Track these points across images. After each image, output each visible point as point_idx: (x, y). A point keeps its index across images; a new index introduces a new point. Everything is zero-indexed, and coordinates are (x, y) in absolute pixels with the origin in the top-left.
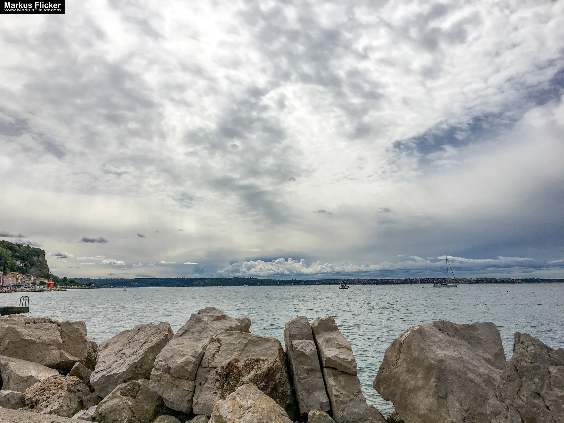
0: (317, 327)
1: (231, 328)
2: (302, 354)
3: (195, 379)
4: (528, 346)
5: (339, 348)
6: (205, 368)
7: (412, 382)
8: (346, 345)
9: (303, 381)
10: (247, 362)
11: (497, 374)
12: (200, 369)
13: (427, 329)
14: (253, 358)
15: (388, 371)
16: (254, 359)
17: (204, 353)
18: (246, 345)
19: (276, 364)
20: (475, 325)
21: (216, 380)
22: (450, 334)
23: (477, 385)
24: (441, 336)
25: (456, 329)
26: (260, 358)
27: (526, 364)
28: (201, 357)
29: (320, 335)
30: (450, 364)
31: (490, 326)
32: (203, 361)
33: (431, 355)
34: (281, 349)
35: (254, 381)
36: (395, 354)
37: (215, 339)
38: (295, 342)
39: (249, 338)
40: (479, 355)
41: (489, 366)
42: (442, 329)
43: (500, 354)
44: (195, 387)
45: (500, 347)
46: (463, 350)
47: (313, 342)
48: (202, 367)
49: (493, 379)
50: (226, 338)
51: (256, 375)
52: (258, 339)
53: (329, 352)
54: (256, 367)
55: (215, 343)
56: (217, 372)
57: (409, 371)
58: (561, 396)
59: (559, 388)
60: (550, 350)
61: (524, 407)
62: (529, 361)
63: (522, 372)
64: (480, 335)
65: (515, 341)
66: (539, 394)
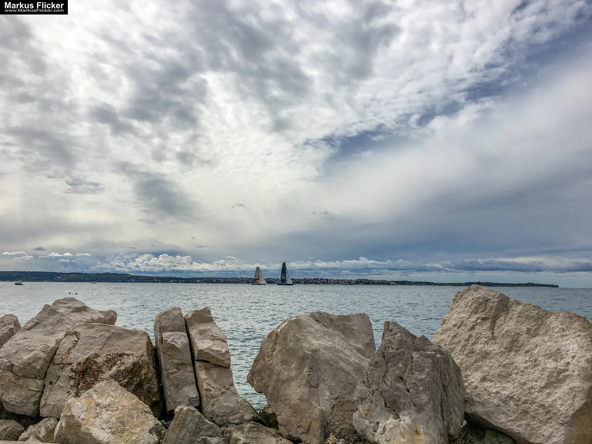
0: (191, 319)
1: (93, 320)
2: (173, 347)
3: (45, 377)
4: (396, 334)
5: (213, 340)
6: (58, 364)
7: (286, 373)
8: (221, 336)
9: (172, 377)
10: (109, 357)
11: (366, 363)
12: (51, 366)
13: (303, 319)
14: (116, 352)
15: (263, 363)
16: (117, 354)
17: (58, 348)
18: (109, 338)
19: (143, 358)
20: (349, 316)
21: (70, 377)
22: (326, 324)
23: (348, 373)
24: (317, 326)
25: (331, 320)
26: (125, 352)
27: (392, 350)
28: (53, 353)
29: (193, 327)
30: (323, 353)
31: (364, 317)
32: (56, 357)
33: (305, 345)
34: (149, 343)
35: (115, 377)
36: (271, 345)
37: (72, 333)
38: (165, 335)
39: (113, 331)
40: (351, 345)
41: (360, 355)
42: (319, 319)
43: (370, 344)
44: (44, 386)
45: (372, 337)
46: (337, 340)
47: (185, 334)
48: (54, 364)
49: (363, 367)
50: (86, 331)
51: (118, 371)
52: (124, 332)
53: (202, 345)
54: (119, 362)
55: (72, 337)
56: (71, 369)
57: (283, 362)
58: (421, 379)
59: (419, 371)
60: (414, 337)
61: (387, 391)
62: (396, 347)
63: (389, 358)
64: (354, 326)
65: (385, 329)
66: (402, 378)
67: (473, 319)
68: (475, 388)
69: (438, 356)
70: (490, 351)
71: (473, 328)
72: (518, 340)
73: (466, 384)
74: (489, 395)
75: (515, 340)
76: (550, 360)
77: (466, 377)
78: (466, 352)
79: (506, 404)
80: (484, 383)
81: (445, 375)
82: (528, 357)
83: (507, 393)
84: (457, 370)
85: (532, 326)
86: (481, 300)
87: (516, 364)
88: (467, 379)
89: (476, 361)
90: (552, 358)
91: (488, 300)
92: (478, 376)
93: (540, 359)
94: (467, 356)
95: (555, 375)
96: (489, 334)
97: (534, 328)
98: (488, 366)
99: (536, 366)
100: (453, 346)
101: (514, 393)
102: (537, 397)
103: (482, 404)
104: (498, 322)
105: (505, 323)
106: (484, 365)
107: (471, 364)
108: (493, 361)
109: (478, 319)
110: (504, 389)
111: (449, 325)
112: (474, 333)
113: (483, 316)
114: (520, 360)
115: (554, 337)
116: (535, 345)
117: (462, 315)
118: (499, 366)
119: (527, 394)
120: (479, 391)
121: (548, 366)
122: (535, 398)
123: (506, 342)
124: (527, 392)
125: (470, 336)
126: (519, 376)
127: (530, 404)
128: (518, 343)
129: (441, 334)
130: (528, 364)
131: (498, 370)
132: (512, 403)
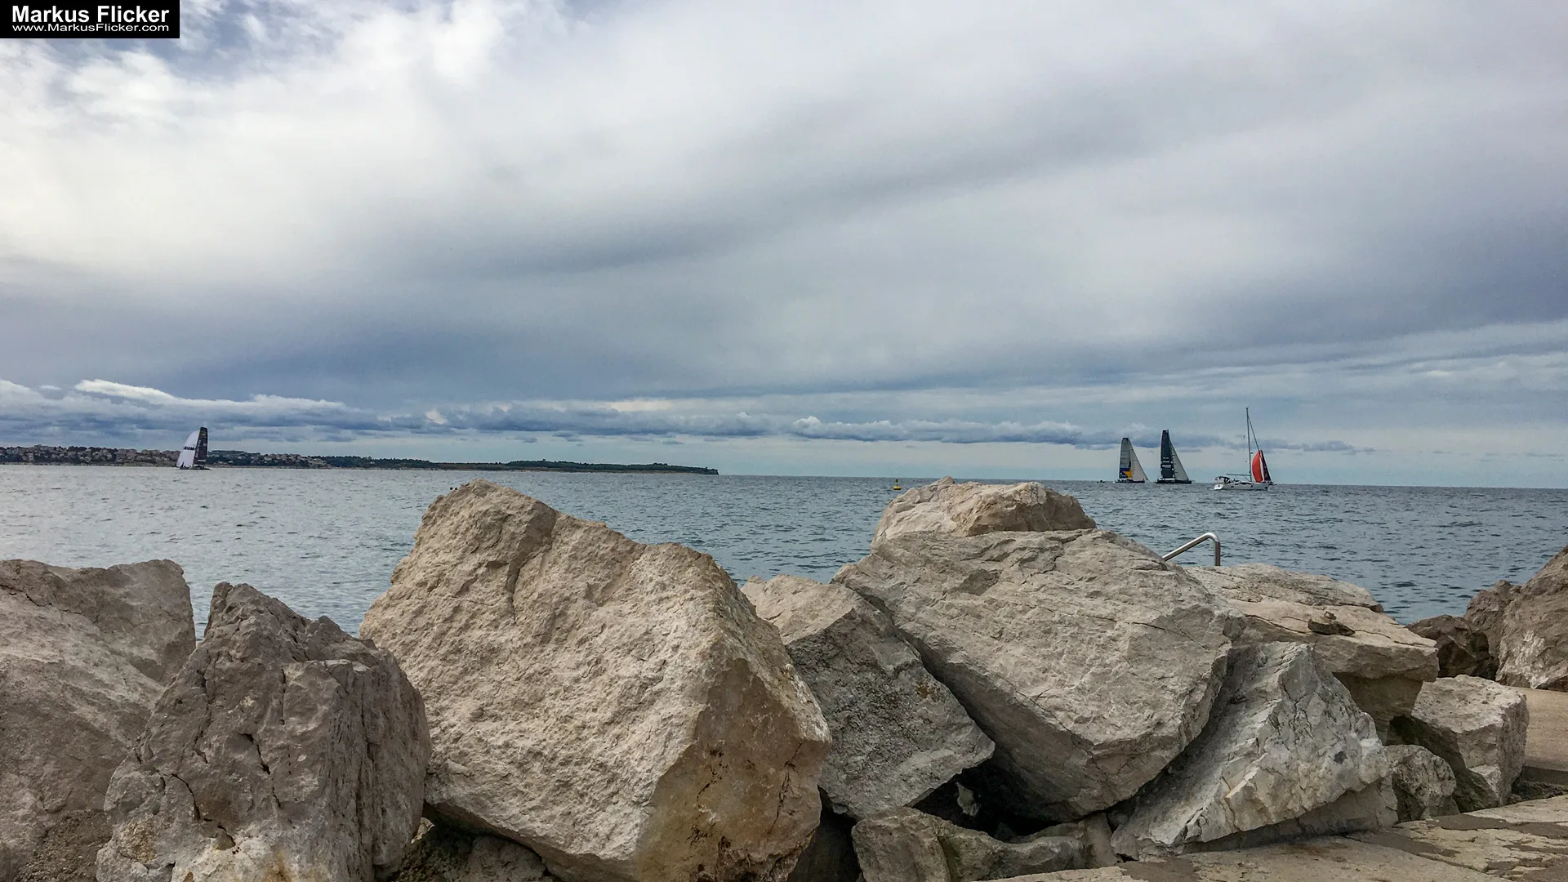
4: (244, 617)
20: (118, 570)
22: (36, 597)
23: (99, 736)
25: (58, 584)
27: (228, 664)
30: (19, 683)
31: (167, 572)
40: (120, 654)
41: (145, 680)
42: (12, 584)
45: (186, 625)
46: (71, 640)
58: (303, 734)
59: (301, 714)
60: (303, 621)
61: (206, 775)
62: (239, 655)
63: (217, 687)
64: (132, 598)
65: (214, 606)
66: (250, 737)
67: (467, 567)
68: (456, 740)
69: (360, 668)
70: (501, 644)
71: (465, 589)
72: (565, 614)
73: (436, 731)
74: (488, 752)
75: (560, 615)
76: (629, 658)
77: (438, 714)
78: (442, 651)
79: (524, 771)
80: (479, 725)
81: (375, 716)
82: (582, 654)
83: (529, 743)
84: (413, 700)
85: (600, 580)
86: (489, 519)
87: (555, 672)
88: (440, 718)
89: (465, 672)
90: (633, 652)
91: (505, 518)
92: (467, 706)
93: (609, 656)
94: (444, 659)
95: (635, 691)
96: (502, 602)
97: (603, 584)
98: (492, 681)
99: (597, 674)
100: (412, 637)
101: (544, 743)
102: (593, 746)
103: (468, 777)
104: (526, 573)
105: (540, 575)
106: (482, 681)
107: (452, 679)
108: (506, 668)
109: (480, 565)
110: (522, 734)
111: (409, 584)
112: (466, 601)
113: (491, 559)
114: (565, 662)
115: (642, 604)
116: (600, 625)
117: (442, 557)
118: (518, 679)
119: (572, 742)
120: (465, 746)
121: (623, 672)
122: (589, 751)
123: (537, 620)
124: (574, 736)
125: (457, 610)
126: (558, 702)
127: (577, 764)
128: (565, 621)
129: (385, 608)
130: (581, 672)
131: (515, 690)
132: (537, 767)
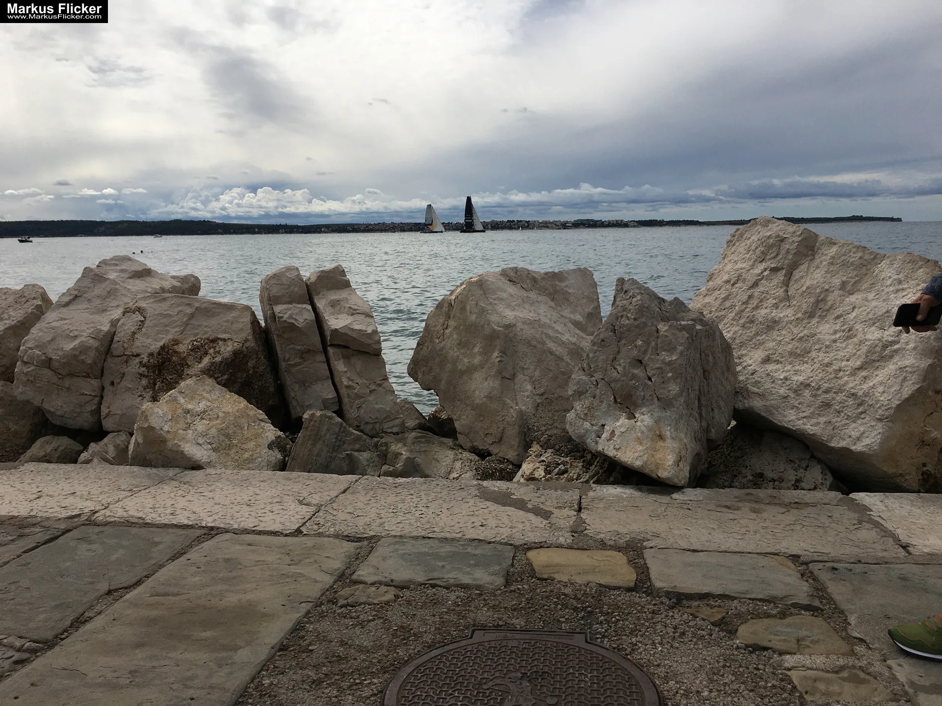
0: (315, 283)
1: (163, 290)
2: (292, 327)
3: (102, 375)
4: (633, 296)
5: (352, 314)
6: (119, 356)
7: (466, 360)
8: (365, 309)
9: (294, 370)
10: (195, 343)
11: (586, 342)
12: (109, 360)
13: (490, 279)
14: (206, 336)
15: (430, 348)
16: (208, 339)
17: (115, 333)
18: (192, 316)
19: (247, 345)
20: (562, 273)
21: (141, 375)
22: (525, 286)
23: (560, 358)
24: (512, 289)
25: (534, 280)
26: (219, 336)
27: (627, 321)
28: (109, 339)
29: (320, 296)
30: (522, 330)
31: (585, 274)
32: (114, 345)
33: (494, 318)
34: (255, 321)
35: (210, 372)
36: (441, 321)
37: (133, 308)
38: (278, 309)
39: (197, 305)
40: (565, 317)
41: (577, 331)
42: (514, 279)
43: (594, 315)
44: (103, 388)
45: (596, 303)
46: (543, 309)
47: (309, 307)
48: (113, 356)
49: (582, 349)
50: (155, 306)
51: (212, 364)
52: (214, 306)
53: (336, 322)
54: (212, 351)
55: (134, 316)
56: (141, 362)
57: (461, 344)
58: (670, 361)
59: (668, 351)
60: (663, 300)
61: (619, 380)
62: (633, 317)
63: (622, 333)
64: (569, 288)
65: (617, 290)
66: (640, 362)
67: (757, 271)
68: (752, 374)
69: (699, 327)
70: (780, 318)
71: (755, 284)
72: (825, 300)
73: (739, 368)
74: (773, 382)
75: (821, 301)
76: (873, 328)
77: (740, 358)
78: (742, 321)
79: (798, 395)
80: (766, 366)
81: (707, 355)
82: (838, 325)
83: (801, 378)
84: (727, 348)
85: (851, 277)
86: (771, 241)
87: (819, 336)
88: (741, 361)
89: (757, 334)
90: (877, 324)
91: (783, 240)
92: (759, 354)
93: (857, 326)
94: (743, 326)
95: (878, 349)
96: (780, 292)
97: (853, 281)
98: (774, 340)
99: (849, 338)
100: (723, 313)
101: (812, 379)
102: (846, 383)
103: (761, 396)
104: (797, 274)
105: (807, 275)
106: (768, 340)
107: (748, 339)
108: (784, 333)
109: (765, 270)
110: (796, 372)
111: (718, 281)
112: (756, 292)
113: (772, 266)
114: (825, 330)
115: (883, 293)
116: (852, 307)
117: (740, 265)
118: (793, 340)
119: (831, 379)
120: (758, 377)
121: (869, 337)
122: (844, 385)
123: (806, 303)
124: (833, 376)
125: (750, 297)
126: (821, 354)
127: (835, 393)
128: (825, 304)
129: (705, 296)
130: (838, 336)
131: (790, 346)
132: (807, 393)
